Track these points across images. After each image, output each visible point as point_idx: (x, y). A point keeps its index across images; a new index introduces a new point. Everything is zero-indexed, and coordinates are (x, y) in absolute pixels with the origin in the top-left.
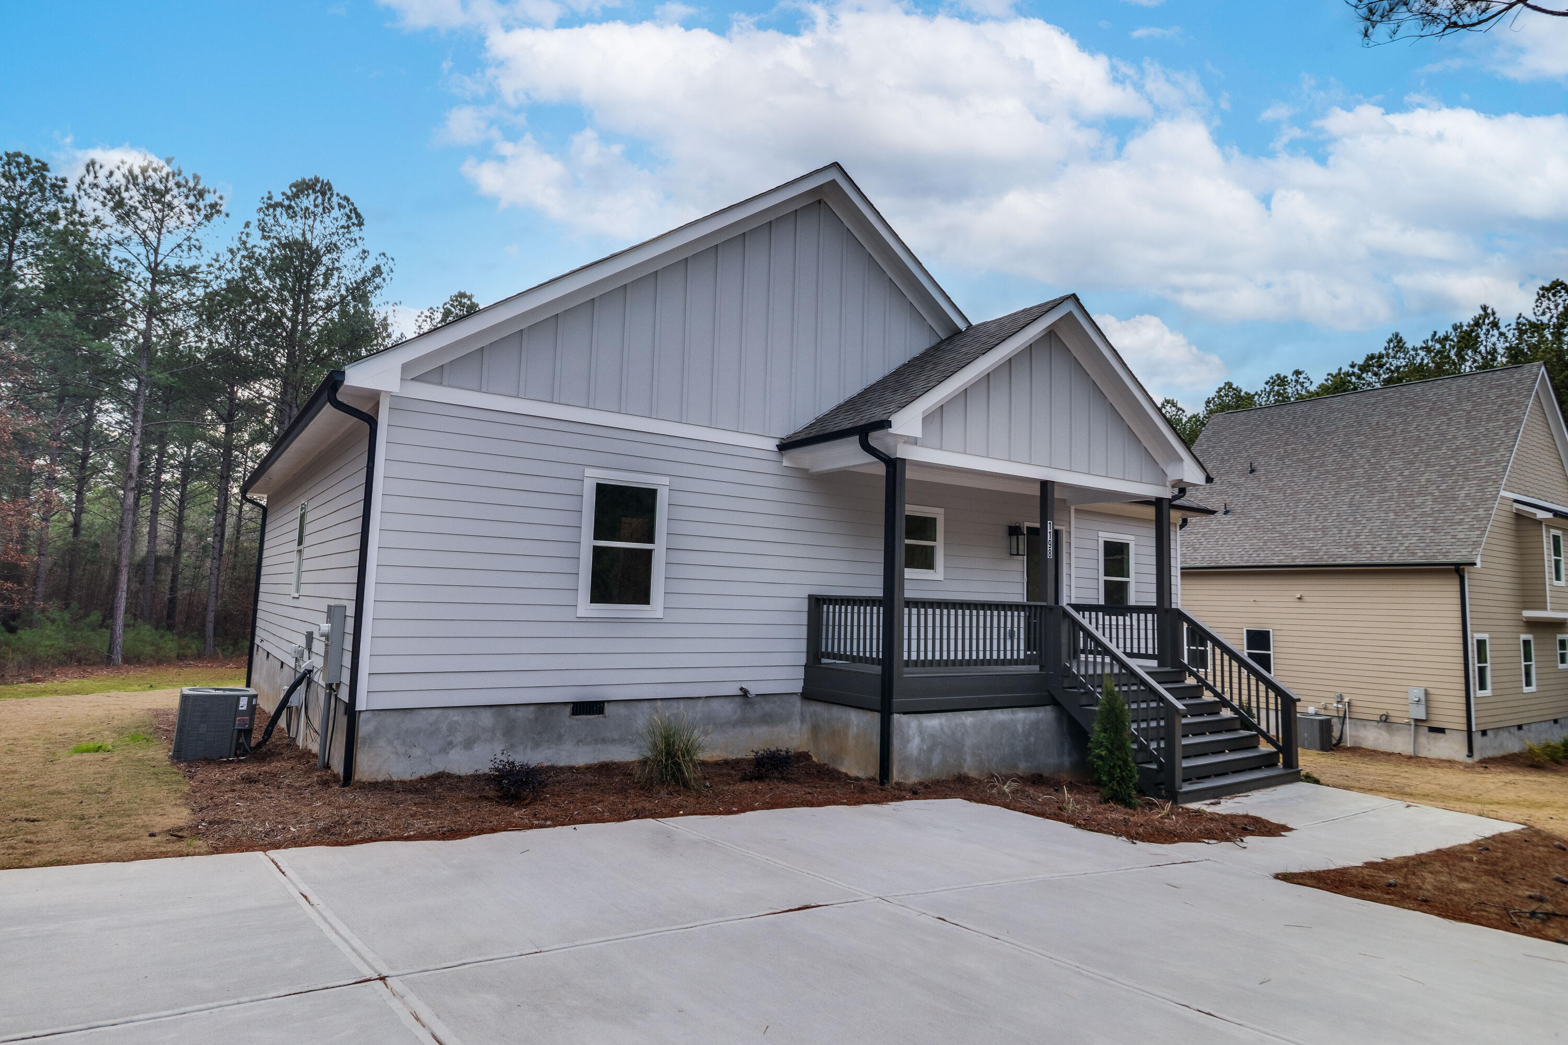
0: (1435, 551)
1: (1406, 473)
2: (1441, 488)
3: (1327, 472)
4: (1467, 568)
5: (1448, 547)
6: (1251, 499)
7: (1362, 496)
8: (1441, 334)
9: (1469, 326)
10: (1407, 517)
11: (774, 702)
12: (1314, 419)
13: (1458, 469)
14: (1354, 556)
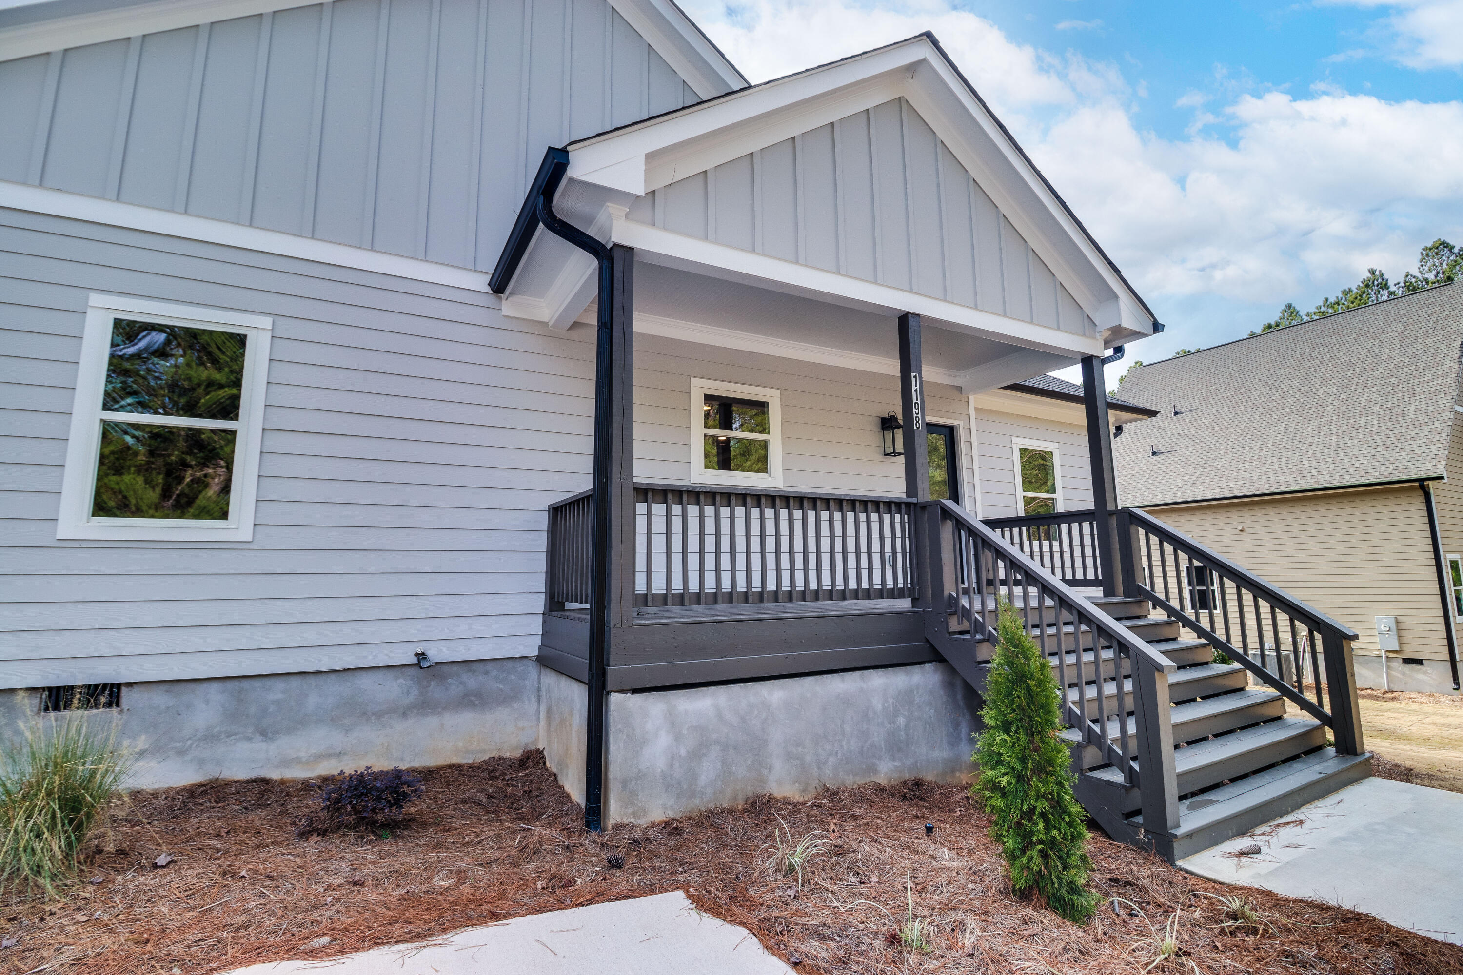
0: (1392, 468)
1: (1343, 396)
2: (1385, 406)
3: (1255, 405)
4: (1431, 484)
5: (1406, 464)
6: (1178, 439)
7: (1297, 424)
8: (1332, 300)
9: (1358, 287)
10: (1352, 438)
11: (486, 673)
12: (1234, 360)
13: (1400, 386)
14: (1299, 482)
